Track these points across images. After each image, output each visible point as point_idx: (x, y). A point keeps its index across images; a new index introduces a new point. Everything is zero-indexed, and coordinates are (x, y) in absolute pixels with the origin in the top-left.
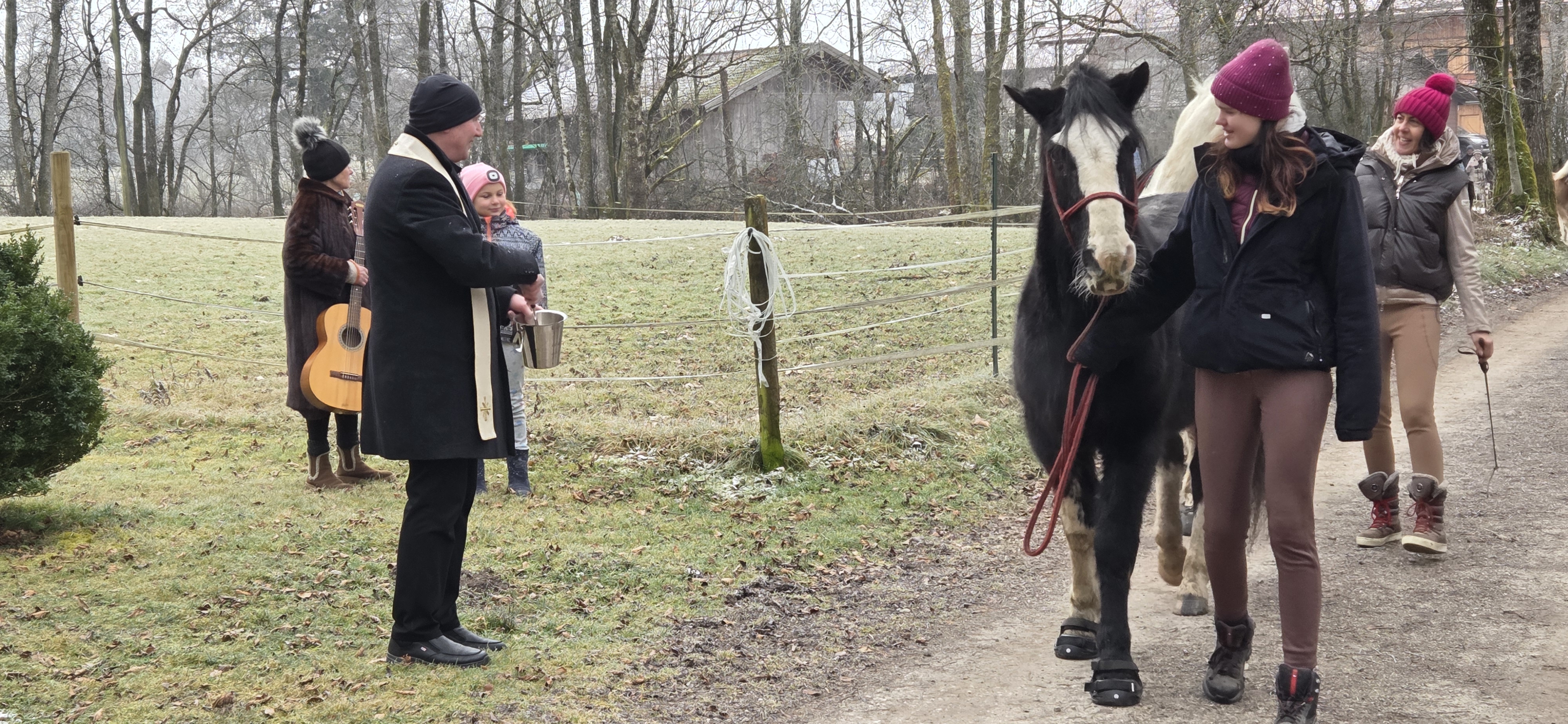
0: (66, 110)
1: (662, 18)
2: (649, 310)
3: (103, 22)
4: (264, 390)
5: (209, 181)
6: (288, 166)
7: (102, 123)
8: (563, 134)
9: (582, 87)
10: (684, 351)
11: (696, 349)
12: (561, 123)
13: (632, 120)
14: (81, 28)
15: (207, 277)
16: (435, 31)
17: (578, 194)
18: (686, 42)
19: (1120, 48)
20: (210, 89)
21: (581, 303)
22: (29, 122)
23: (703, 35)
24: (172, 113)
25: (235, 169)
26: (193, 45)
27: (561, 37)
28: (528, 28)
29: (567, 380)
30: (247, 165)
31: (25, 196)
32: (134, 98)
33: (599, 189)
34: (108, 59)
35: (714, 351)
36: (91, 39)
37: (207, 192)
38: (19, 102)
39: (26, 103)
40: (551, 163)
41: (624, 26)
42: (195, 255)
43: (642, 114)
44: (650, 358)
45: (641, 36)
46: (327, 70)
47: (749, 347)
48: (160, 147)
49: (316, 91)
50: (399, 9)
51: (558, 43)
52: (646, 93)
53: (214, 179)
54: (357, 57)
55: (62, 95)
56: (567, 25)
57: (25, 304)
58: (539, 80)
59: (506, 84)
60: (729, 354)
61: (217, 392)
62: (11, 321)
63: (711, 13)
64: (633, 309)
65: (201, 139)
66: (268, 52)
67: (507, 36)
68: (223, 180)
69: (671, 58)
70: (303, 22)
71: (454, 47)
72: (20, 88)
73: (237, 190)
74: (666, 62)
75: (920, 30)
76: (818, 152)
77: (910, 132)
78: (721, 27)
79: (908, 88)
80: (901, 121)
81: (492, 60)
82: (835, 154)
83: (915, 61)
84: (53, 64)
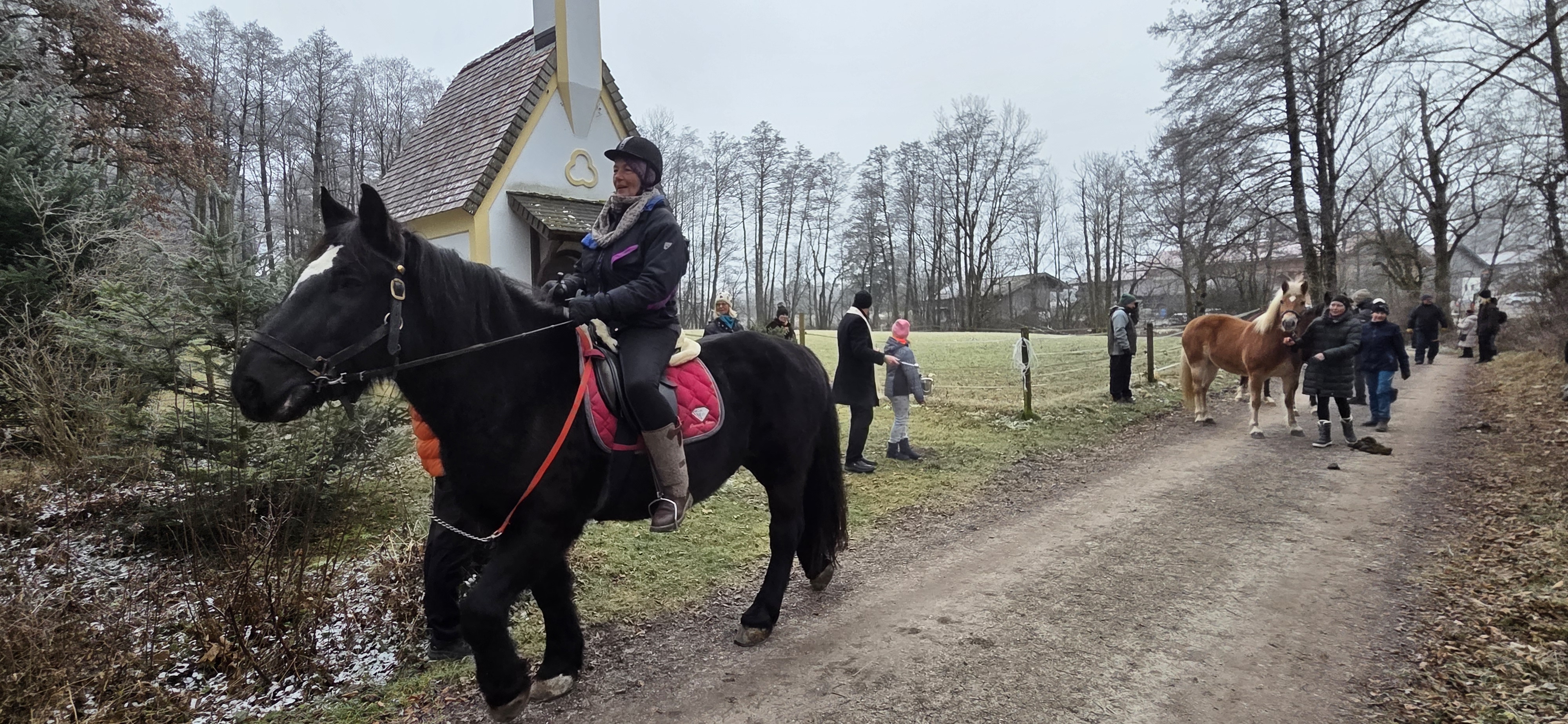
1: (989, 265)
3: (811, 270)
21: (960, 360)
23: (1003, 271)
24: (831, 298)
26: (837, 277)
27: (955, 272)
29: (956, 386)
32: (820, 294)
35: (1008, 378)
36: (808, 276)
39: (788, 294)
40: (949, 313)
41: (976, 270)
43: (981, 297)
44: (985, 380)
45: (981, 272)
47: (1021, 378)
50: (902, 265)
51: (953, 274)
56: (956, 269)
58: (946, 286)
59: (936, 288)
60: (1013, 380)
63: (1006, 263)
64: (978, 363)
65: (839, 306)
67: (936, 272)
69: (992, 278)
70: (871, 269)
71: (919, 276)
72: (787, 290)
74: (990, 280)
75: (1082, 267)
76: (1043, 310)
77: (1077, 302)
78: (1009, 268)
79: (1077, 287)
80: (1073, 299)
81: (931, 280)
82: (1049, 310)
83: (1079, 278)
84: (797, 284)
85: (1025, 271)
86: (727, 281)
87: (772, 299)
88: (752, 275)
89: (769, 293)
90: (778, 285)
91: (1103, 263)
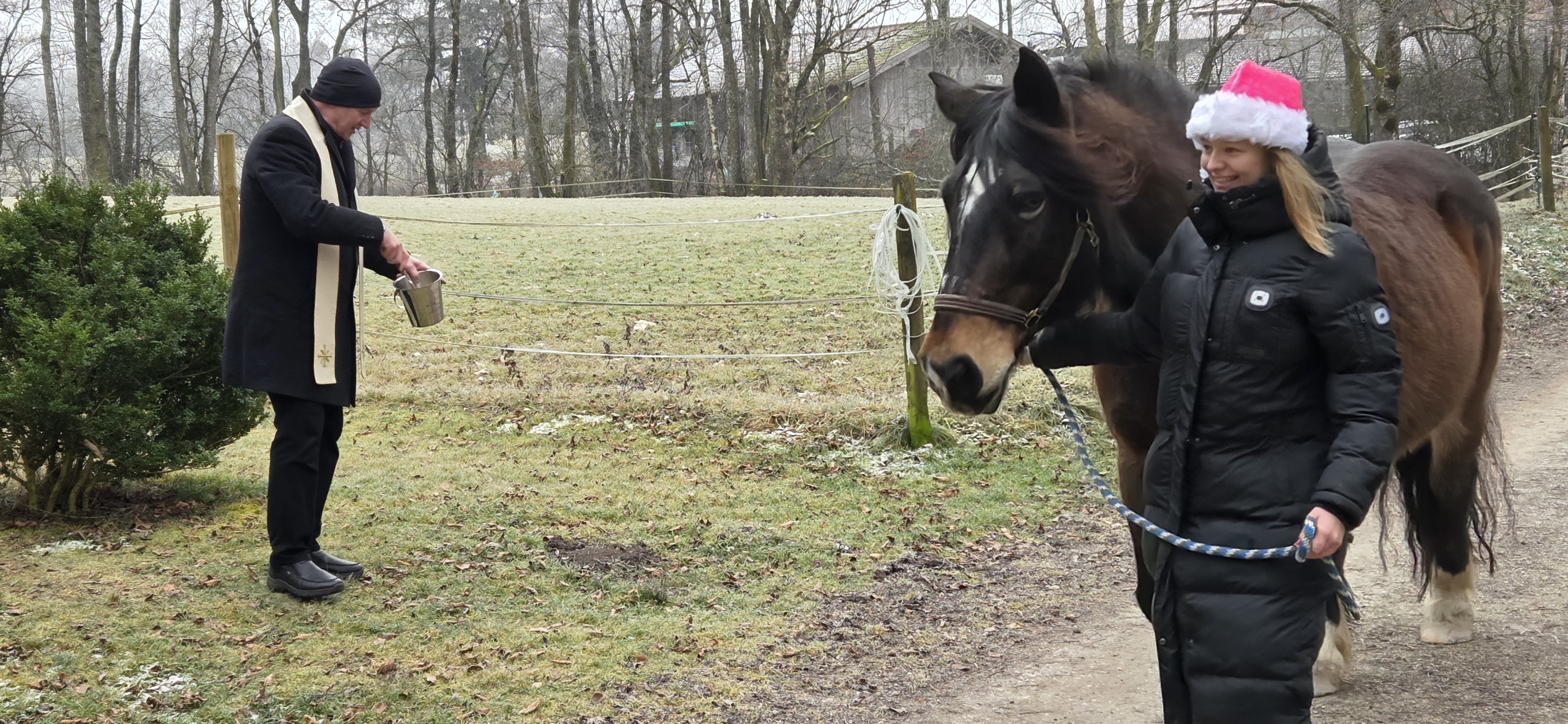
0: (228, 91)
2: (797, 287)
4: (421, 366)
5: (365, 160)
6: (442, 146)
7: (262, 103)
8: (711, 112)
10: (831, 328)
11: (844, 325)
12: (709, 101)
13: (779, 97)
14: (242, 11)
16: (585, 9)
17: (726, 171)
18: (833, 18)
19: (1277, 18)
21: (729, 280)
22: (193, 104)
23: (850, 10)
25: (391, 148)
26: (349, 26)
27: (709, 14)
29: (716, 356)
30: (402, 145)
31: (189, 176)
32: (293, 79)
33: (746, 165)
34: (268, 41)
35: (861, 327)
36: (251, 21)
38: (183, 84)
39: (189, 84)
40: (699, 140)
43: (790, 90)
44: (799, 335)
45: (789, 12)
46: (479, 49)
47: (896, 324)
49: (468, 71)
51: (706, 20)
52: (794, 70)
53: (370, 158)
54: (509, 38)
55: (224, 77)
57: (194, 281)
58: (686, 57)
59: (655, 62)
60: (876, 331)
61: (376, 368)
62: (182, 299)
64: (781, 286)
66: (422, 32)
67: (656, 14)
68: (378, 159)
69: (818, 34)
71: (603, 25)
72: (183, 71)
73: (392, 169)
74: (813, 38)
81: (640, 38)
83: (1065, 34)
84: (215, 46)
85: (913, 12)
87: (134, 97)
88: (64, 18)
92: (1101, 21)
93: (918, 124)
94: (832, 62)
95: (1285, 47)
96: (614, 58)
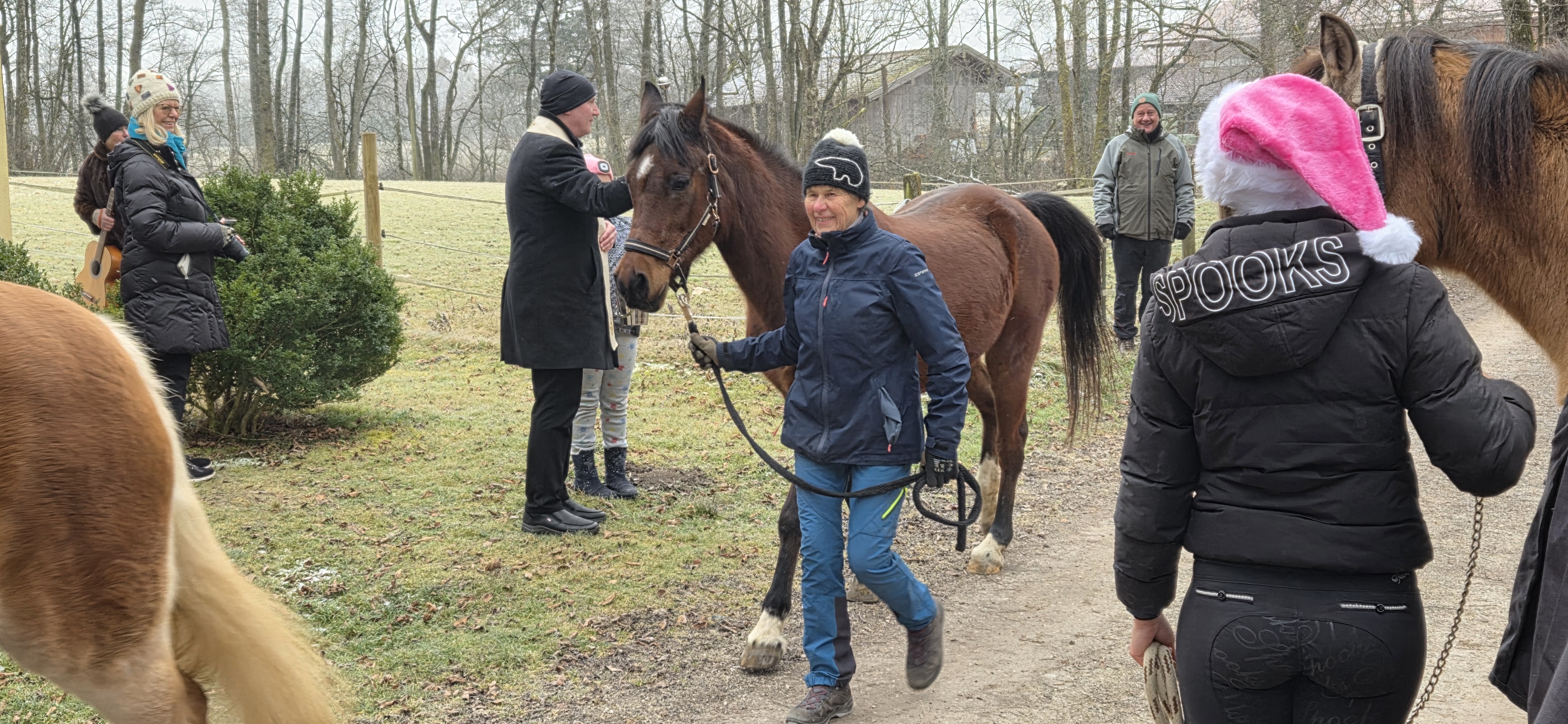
0: (370, 96)
1: (836, 25)
3: (398, 27)
5: (478, 153)
7: (397, 107)
8: (755, 119)
9: (771, 80)
12: (754, 110)
13: (809, 108)
14: (382, 32)
15: (478, 231)
16: (655, 35)
18: (854, 45)
20: (480, 81)
22: (342, 106)
23: (868, 39)
24: (450, 100)
25: (499, 144)
26: (467, 46)
27: (755, 40)
28: (729, 33)
30: (508, 141)
31: (338, 164)
32: (422, 87)
34: (402, 56)
36: (389, 41)
37: (477, 162)
38: (334, 90)
39: (339, 90)
41: (805, 32)
42: (469, 213)
43: (818, 102)
45: (819, 40)
48: (441, 126)
50: (628, 18)
51: (752, 45)
52: (822, 86)
53: (482, 152)
54: (594, 56)
55: (367, 85)
56: (760, 31)
57: (344, 253)
58: (736, 75)
59: (711, 78)
61: (486, 322)
62: (333, 266)
63: (875, 21)
65: (472, 121)
66: (525, 51)
67: (712, 40)
68: (489, 152)
69: (842, 57)
70: (552, 27)
71: (670, 48)
72: (335, 79)
73: (499, 161)
74: (838, 61)
75: (1045, 35)
76: (959, 134)
77: (1035, 118)
78: (883, 33)
79: (1035, 82)
80: (1027, 110)
81: (699, 59)
82: (973, 136)
83: (1040, 61)
84: (361, 60)
85: (917, 42)
86: (172, 49)
87: (295, 100)
88: (241, 36)
89: (286, 82)
90: (312, 63)
91: (1092, 26)
92: (1069, 51)
93: (921, 131)
94: (852, 80)
95: (1217, 74)
96: (678, 75)
